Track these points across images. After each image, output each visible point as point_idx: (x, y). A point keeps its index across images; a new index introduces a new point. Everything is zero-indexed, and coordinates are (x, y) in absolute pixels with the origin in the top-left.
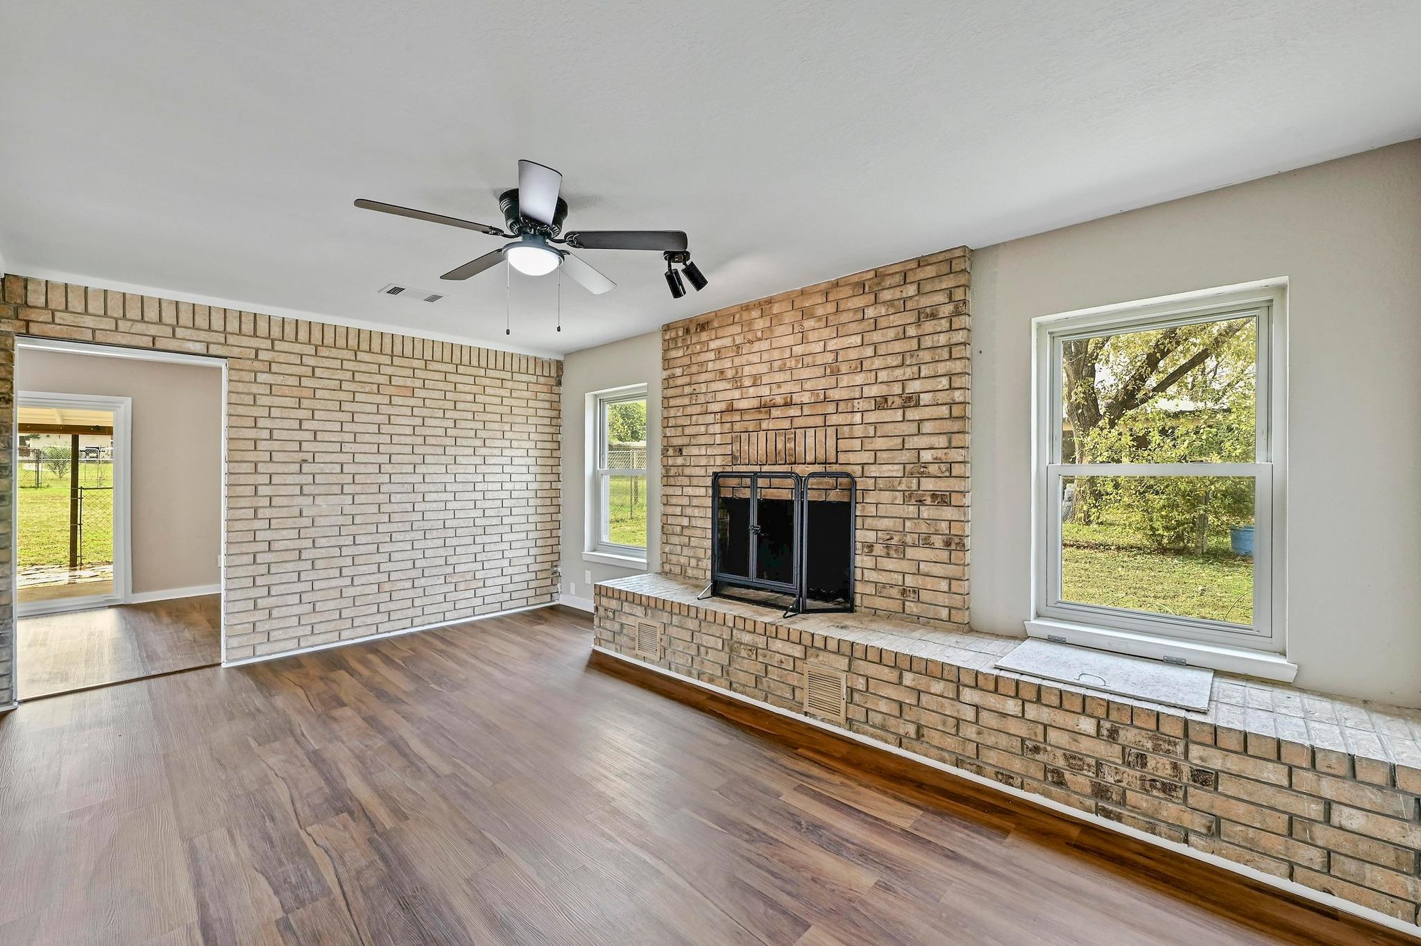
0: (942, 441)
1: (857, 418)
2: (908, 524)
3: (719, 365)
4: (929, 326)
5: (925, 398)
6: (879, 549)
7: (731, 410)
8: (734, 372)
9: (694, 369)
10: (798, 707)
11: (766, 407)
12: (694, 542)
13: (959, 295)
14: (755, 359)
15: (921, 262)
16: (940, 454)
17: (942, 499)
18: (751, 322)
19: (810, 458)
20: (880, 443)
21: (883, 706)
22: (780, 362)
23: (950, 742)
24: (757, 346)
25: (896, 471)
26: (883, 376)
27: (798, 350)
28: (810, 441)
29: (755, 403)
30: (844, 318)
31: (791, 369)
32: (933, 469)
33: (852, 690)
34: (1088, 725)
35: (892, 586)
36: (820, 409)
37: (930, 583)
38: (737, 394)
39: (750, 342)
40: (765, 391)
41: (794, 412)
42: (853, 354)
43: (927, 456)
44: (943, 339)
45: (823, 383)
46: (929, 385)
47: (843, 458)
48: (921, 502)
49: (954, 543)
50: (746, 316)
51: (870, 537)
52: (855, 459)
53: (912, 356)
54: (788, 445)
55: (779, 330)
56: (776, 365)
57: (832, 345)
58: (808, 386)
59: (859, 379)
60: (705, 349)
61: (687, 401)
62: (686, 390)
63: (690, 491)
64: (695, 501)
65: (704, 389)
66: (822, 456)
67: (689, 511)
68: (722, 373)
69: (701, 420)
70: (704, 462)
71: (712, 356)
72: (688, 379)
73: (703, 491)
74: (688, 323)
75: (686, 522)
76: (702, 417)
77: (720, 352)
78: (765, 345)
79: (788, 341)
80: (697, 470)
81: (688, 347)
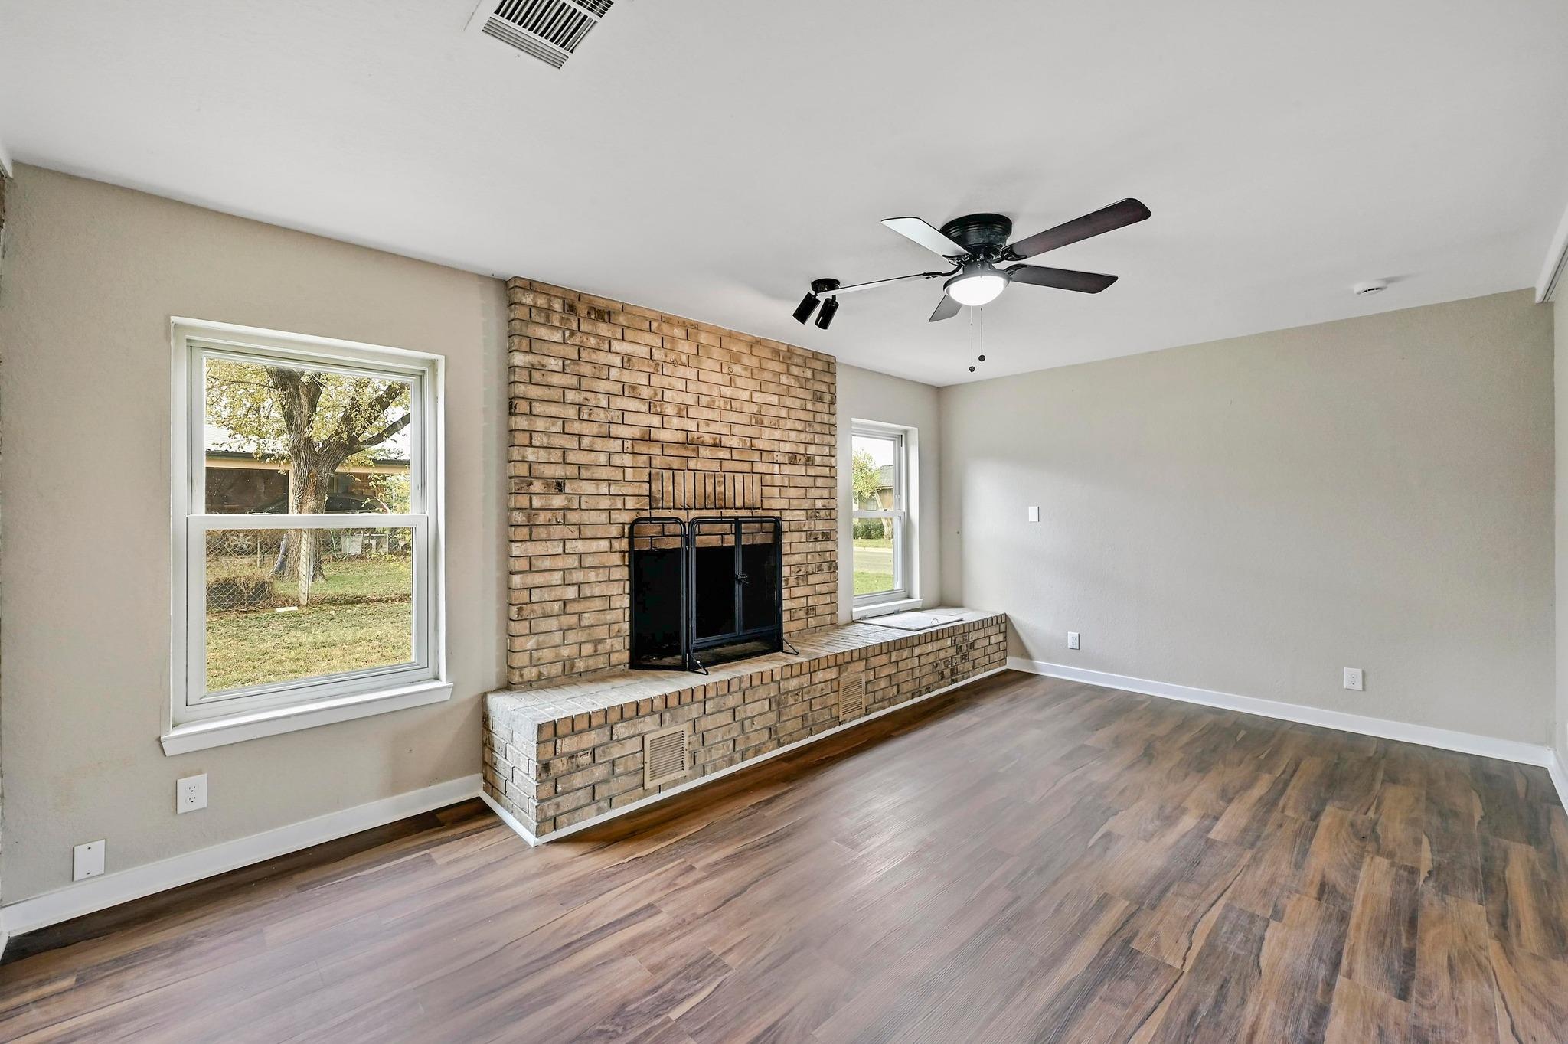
0: (826, 494)
1: (776, 469)
2: (809, 557)
3: (627, 376)
4: (819, 407)
5: (817, 461)
6: (794, 582)
7: (647, 438)
8: (651, 393)
11: (692, 444)
12: (587, 620)
14: (680, 385)
15: (815, 355)
16: (825, 502)
17: (827, 537)
18: (673, 342)
19: (739, 503)
20: (792, 493)
21: (882, 686)
22: (708, 398)
24: (681, 371)
25: (800, 515)
26: (793, 436)
27: (727, 392)
28: (739, 486)
29: (680, 437)
31: (719, 409)
32: (822, 514)
34: (950, 643)
35: (800, 609)
36: (747, 455)
37: (821, 601)
38: (655, 421)
39: (674, 363)
40: (692, 426)
41: (723, 454)
43: (819, 504)
44: (826, 419)
45: (751, 431)
46: (819, 450)
47: (766, 504)
48: (817, 540)
50: (665, 327)
51: (790, 572)
52: (775, 505)
53: (810, 425)
54: (717, 488)
55: (707, 364)
56: (704, 401)
57: (757, 397)
58: (736, 430)
59: (777, 435)
60: (606, 347)
61: (571, 413)
62: (571, 396)
63: (580, 546)
64: (589, 561)
65: (604, 403)
66: (749, 503)
67: (578, 576)
68: (633, 387)
69: (599, 444)
70: (605, 503)
71: (617, 361)
72: (574, 381)
73: (604, 545)
74: (572, 297)
75: (571, 593)
76: (599, 441)
77: (629, 360)
78: (691, 374)
79: (716, 378)
80: (593, 517)
81: (572, 334)
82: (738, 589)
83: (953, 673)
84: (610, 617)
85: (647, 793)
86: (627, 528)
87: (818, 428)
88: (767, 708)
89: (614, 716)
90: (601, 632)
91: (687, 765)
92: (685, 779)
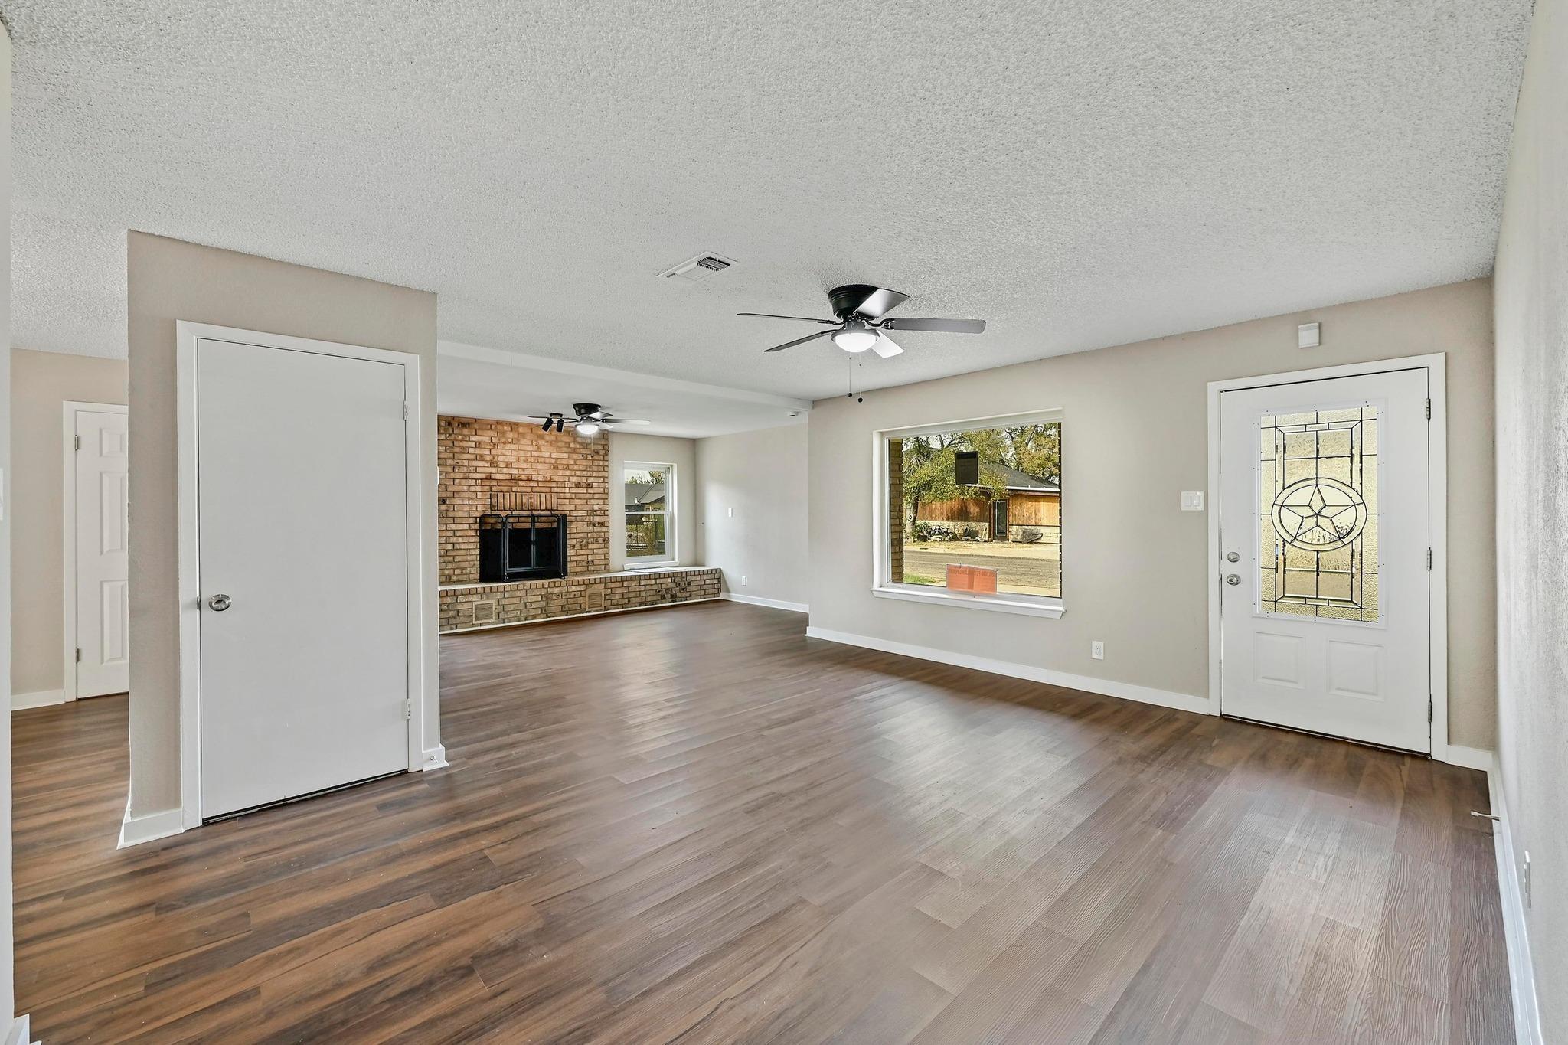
0: (601, 502)
1: (567, 490)
2: (589, 535)
3: (478, 451)
4: (596, 457)
5: (595, 485)
6: (577, 547)
7: (489, 478)
8: (492, 457)
9: (457, 450)
10: (584, 610)
11: (515, 480)
12: (457, 559)
13: (606, 448)
14: (508, 453)
16: (600, 506)
17: (602, 524)
18: (504, 433)
19: (543, 507)
20: (577, 502)
21: (617, 597)
22: (524, 458)
23: (638, 600)
24: (508, 446)
25: (584, 513)
26: (578, 473)
27: (535, 454)
29: (508, 477)
30: (560, 444)
31: (530, 462)
32: (598, 512)
33: (605, 595)
34: (669, 580)
35: (583, 561)
36: (548, 484)
37: (598, 557)
38: (494, 470)
39: (504, 443)
40: (515, 471)
41: (532, 484)
42: (564, 462)
43: (596, 507)
44: (601, 463)
45: (550, 472)
46: (596, 480)
47: (560, 508)
48: (594, 526)
49: (606, 540)
50: (499, 427)
51: (574, 542)
52: (566, 508)
53: (590, 467)
54: (530, 501)
55: (523, 441)
56: (522, 459)
57: (554, 455)
58: (541, 472)
59: (568, 473)
60: (467, 439)
61: (450, 469)
62: (449, 462)
63: (454, 527)
64: (459, 533)
65: (466, 464)
66: (549, 506)
67: (453, 540)
68: (481, 456)
69: (464, 482)
70: (467, 508)
71: (473, 445)
72: (451, 455)
73: (466, 526)
74: (450, 419)
75: (450, 547)
76: (464, 481)
77: (479, 444)
78: (514, 447)
79: (530, 448)
80: (461, 514)
81: (450, 435)
82: (533, 548)
83: (672, 596)
84: (469, 558)
85: (474, 625)
86: (478, 519)
87: (595, 468)
88: (540, 599)
89: (460, 593)
90: (465, 565)
91: (494, 617)
92: (493, 623)
